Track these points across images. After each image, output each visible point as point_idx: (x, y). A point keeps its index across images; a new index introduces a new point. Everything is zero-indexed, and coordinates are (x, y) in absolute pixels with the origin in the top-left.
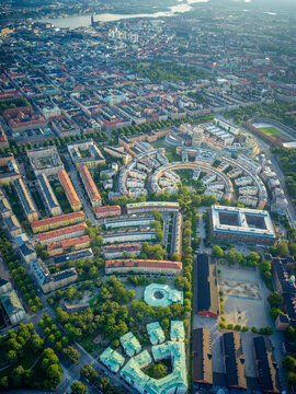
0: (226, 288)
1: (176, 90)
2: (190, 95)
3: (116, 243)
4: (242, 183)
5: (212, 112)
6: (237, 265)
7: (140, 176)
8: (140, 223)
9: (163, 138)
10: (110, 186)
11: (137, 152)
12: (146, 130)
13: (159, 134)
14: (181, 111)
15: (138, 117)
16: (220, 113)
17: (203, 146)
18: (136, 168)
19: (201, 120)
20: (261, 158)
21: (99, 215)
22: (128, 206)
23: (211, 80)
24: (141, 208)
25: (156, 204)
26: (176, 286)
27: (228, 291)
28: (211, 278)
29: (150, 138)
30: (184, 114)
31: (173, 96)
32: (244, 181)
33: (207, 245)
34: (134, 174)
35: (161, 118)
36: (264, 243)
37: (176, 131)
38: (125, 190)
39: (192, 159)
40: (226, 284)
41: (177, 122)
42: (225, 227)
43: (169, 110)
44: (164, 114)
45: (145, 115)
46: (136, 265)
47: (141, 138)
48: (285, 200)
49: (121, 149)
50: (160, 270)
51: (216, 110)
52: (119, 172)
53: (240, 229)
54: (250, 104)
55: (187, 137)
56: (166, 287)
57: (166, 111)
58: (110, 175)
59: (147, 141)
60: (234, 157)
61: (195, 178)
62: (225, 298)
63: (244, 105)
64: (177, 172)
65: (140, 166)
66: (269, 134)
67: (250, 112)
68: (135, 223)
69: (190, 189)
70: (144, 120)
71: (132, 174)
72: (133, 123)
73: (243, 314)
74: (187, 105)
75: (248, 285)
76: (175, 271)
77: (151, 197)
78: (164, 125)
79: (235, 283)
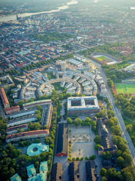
0: (74, 139)
1: (56, 45)
2: (63, 46)
4: (85, 85)
5: (74, 53)
6: (80, 126)
7: (33, 89)
8: (30, 113)
9: (47, 69)
10: (16, 96)
11: (32, 77)
12: (38, 66)
13: (46, 67)
14: (58, 54)
15: (34, 60)
16: (78, 53)
17: (67, 69)
18: (31, 85)
19: (68, 57)
20: (96, 71)
21: (7, 112)
22: (23, 105)
23: (74, 38)
24: (31, 105)
25: (38, 102)
27: (74, 141)
28: (64, 135)
30: (59, 56)
31: (54, 48)
32: (87, 83)
34: (30, 88)
35: (46, 59)
36: (94, 112)
37: (54, 64)
38: (23, 97)
39: (61, 76)
40: (74, 137)
41: (54, 60)
43: (51, 55)
44: (48, 57)
45: (38, 59)
46: (23, 135)
47: (35, 70)
48: (106, 90)
49: (24, 77)
50: (37, 136)
52: (21, 88)
53: (81, 107)
54: (92, 47)
55: (59, 66)
56: (40, 144)
58: (16, 91)
59: (39, 71)
60: (82, 73)
61: (62, 86)
62: (72, 145)
63: (89, 48)
64: (52, 84)
65: (33, 84)
67: (92, 50)
68: (26, 113)
70: (38, 61)
71: (28, 88)
72: (32, 63)
73: (82, 151)
74: (61, 51)
75: (85, 135)
76: (45, 135)
77: (37, 99)
78: (48, 62)
79: (78, 135)
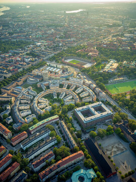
0: (109, 153)
1: (18, 54)
2: (27, 54)
3: (35, 157)
4: (79, 92)
5: (43, 60)
6: (105, 137)
7: (26, 107)
8: (43, 136)
9: (26, 81)
10: (11, 120)
11: (16, 93)
12: (15, 79)
13: (23, 79)
14: (28, 64)
15: (6, 73)
16: (47, 59)
17: (50, 79)
18: (20, 103)
19: (40, 65)
20: (79, 76)
22: (30, 129)
23: (33, 44)
24: (38, 127)
25: (45, 121)
26: (87, 167)
27: (111, 154)
29: (20, 83)
30: (30, 65)
31: (19, 57)
32: (79, 90)
33: (85, 133)
34: (22, 107)
35: (19, 70)
37: (31, 75)
38: (23, 119)
39: (48, 87)
40: (107, 150)
41: (30, 70)
42: (89, 119)
43: (22, 65)
44: (20, 68)
45: (9, 71)
46: (59, 166)
47: (14, 85)
48: (103, 93)
49: (5, 95)
50: (73, 162)
51: (45, 59)
52: (11, 109)
53: (93, 117)
54: (58, 52)
55: (37, 76)
56: (82, 171)
57: (20, 66)
58: (7, 113)
59: (18, 85)
60: (68, 80)
62: (112, 159)
63: (56, 53)
64: (44, 97)
65: (22, 101)
66: (75, 64)
67: (60, 55)
68: (40, 138)
69: (56, 104)
70: (10, 75)
71: (20, 108)
72: (5, 78)
73: (125, 163)
74: (29, 60)
75: (117, 145)
77: (40, 118)
78: (23, 74)
79: (111, 147)
